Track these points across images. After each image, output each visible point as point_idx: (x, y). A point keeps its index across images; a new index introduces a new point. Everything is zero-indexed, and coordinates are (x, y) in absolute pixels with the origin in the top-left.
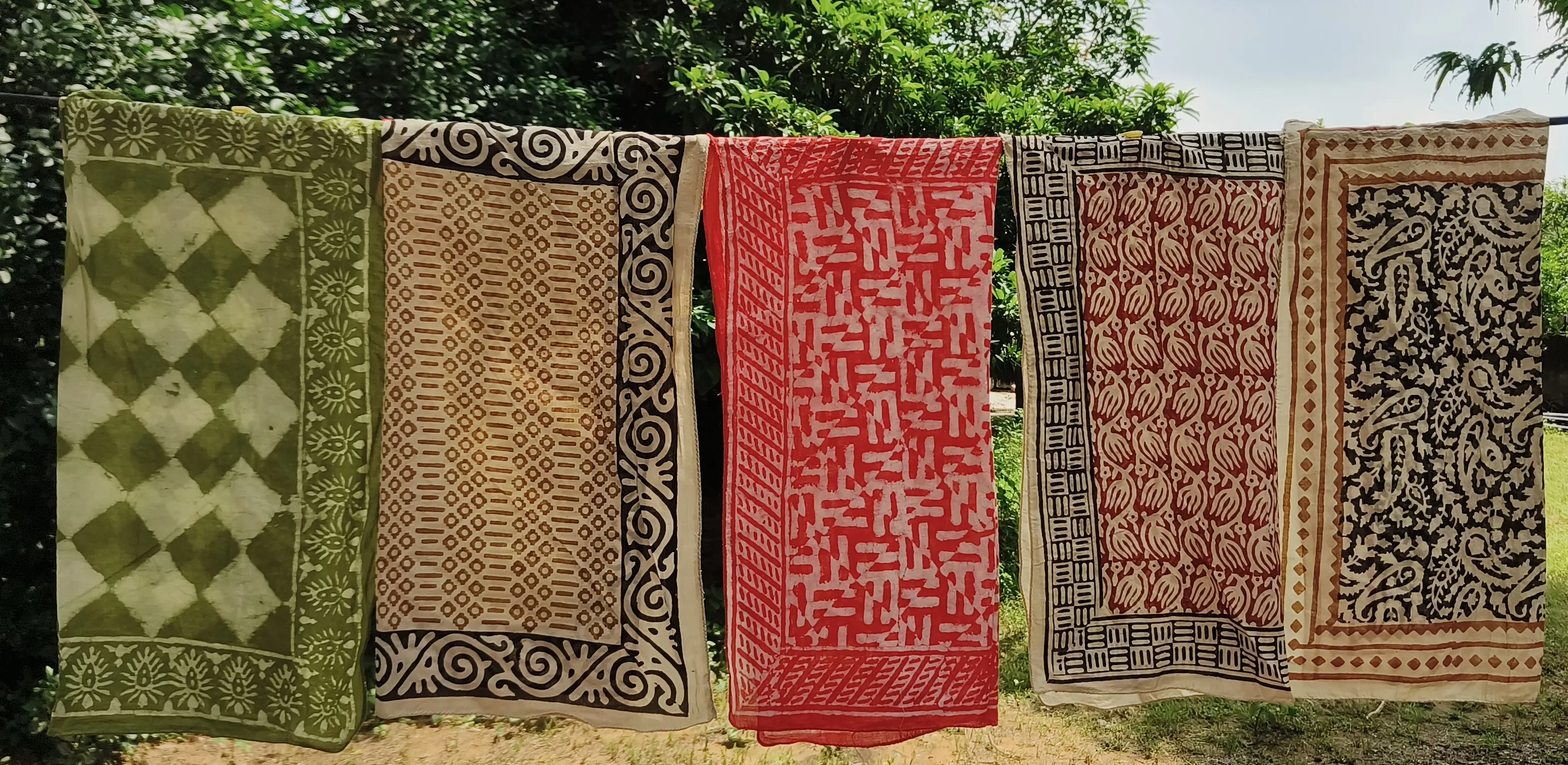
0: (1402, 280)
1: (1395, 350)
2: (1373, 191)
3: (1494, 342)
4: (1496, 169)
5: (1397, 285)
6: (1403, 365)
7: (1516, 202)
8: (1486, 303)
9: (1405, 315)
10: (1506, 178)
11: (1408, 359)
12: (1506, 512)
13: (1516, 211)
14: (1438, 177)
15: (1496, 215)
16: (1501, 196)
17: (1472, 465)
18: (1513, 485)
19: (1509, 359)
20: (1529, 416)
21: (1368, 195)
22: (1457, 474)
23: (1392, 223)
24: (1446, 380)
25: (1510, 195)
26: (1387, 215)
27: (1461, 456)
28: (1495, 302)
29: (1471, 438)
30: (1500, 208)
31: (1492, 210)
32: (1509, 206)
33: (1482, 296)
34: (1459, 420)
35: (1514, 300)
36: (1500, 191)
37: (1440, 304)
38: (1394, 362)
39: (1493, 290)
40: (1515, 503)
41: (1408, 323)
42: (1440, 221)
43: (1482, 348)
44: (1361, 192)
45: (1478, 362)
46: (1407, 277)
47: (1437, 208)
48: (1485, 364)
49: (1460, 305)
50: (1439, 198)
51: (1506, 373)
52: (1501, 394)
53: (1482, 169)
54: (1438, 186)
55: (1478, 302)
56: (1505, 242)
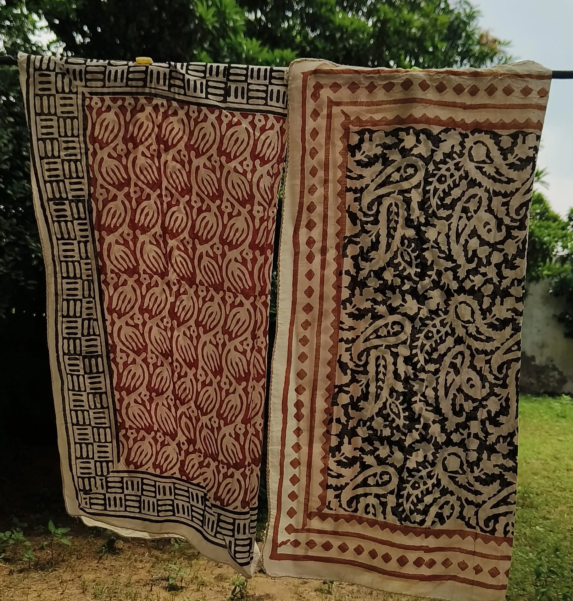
0: (393, 216)
1: (383, 279)
2: (371, 132)
3: (478, 280)
4: (494, 117)
5: (389, 221)
6: (389, 293)
7: (511, 150)
8: (474, 243)
9: (394, 248)
10: (504, 126)
11: (393, 288)
12: (482, 435)
13: (511, 159)
14: (437, 121)
15: (492, 161)
16: (497, 143)
17: (452, 391)
18: (489, 412)
19: (493, 296)
20: (509, 351)
21: (367, 136)
22: (437, 397)
23: (386, 162)
24: (430, 311)
25: (506, 142)
26: (384, 155)
27: (441, 381)
28: (483, 243)
29: (453, 365)
30: (495, 153)
31: (488, 156)
32: (504, 153)
33: (471, 236)
34: (442, 348)
35: (502, 242)
36: (496, 137)
37: (428, 241)
38: (381, 290)
39: (482, 232)
40: (490, 428)
41: (395, 257)
42: (436, 164)
43: (467, 285)
44: (361, 133)
45: (462, 297)
46: (397, 214)
47: (433, 151)
48: (469, 299)
49: (449, 244)
50: (436, 141)
51: (489, 310)
52: (484, 329)
53: (481, 117)
54: (436, 130)
55: (467, 241)
56: (498, 187)
